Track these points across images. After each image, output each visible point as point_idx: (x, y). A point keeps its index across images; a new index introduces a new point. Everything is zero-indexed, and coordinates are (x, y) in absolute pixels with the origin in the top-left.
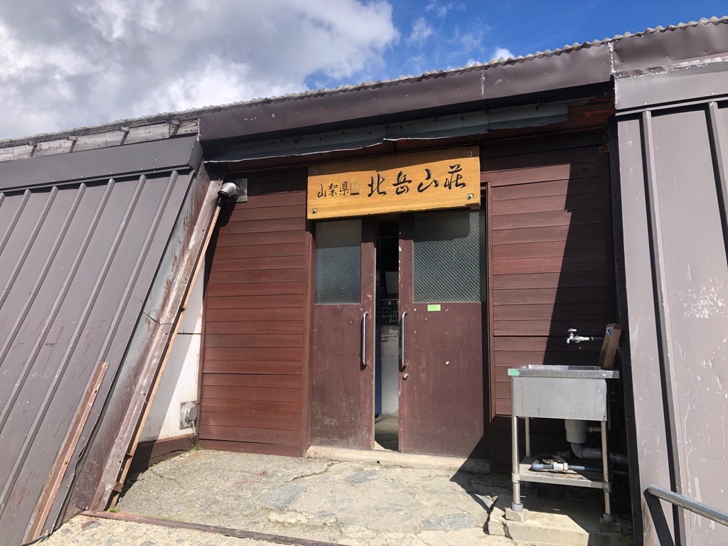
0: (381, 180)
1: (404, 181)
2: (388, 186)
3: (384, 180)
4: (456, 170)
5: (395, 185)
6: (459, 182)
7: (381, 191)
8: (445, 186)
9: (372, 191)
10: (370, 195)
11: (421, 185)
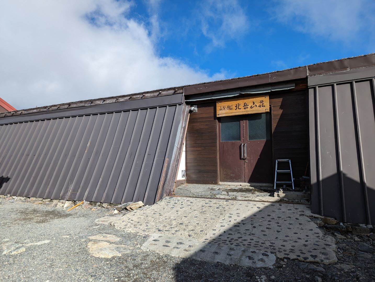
0: (239, 105)
1: (246, 105)
2: (241, 106)
3: (240, 105)
4: (262, 102)
5: (243, 106)
6: (263, 105)
7: (239, 108)
8: (259, 107)
9: (237, 108)
10: (236, 110)
11: (251, 106)
